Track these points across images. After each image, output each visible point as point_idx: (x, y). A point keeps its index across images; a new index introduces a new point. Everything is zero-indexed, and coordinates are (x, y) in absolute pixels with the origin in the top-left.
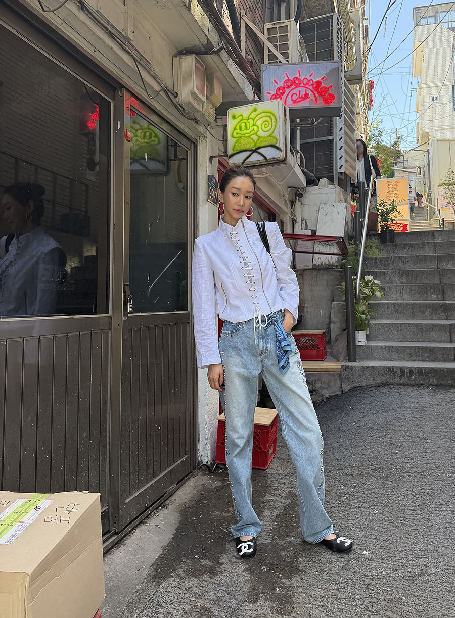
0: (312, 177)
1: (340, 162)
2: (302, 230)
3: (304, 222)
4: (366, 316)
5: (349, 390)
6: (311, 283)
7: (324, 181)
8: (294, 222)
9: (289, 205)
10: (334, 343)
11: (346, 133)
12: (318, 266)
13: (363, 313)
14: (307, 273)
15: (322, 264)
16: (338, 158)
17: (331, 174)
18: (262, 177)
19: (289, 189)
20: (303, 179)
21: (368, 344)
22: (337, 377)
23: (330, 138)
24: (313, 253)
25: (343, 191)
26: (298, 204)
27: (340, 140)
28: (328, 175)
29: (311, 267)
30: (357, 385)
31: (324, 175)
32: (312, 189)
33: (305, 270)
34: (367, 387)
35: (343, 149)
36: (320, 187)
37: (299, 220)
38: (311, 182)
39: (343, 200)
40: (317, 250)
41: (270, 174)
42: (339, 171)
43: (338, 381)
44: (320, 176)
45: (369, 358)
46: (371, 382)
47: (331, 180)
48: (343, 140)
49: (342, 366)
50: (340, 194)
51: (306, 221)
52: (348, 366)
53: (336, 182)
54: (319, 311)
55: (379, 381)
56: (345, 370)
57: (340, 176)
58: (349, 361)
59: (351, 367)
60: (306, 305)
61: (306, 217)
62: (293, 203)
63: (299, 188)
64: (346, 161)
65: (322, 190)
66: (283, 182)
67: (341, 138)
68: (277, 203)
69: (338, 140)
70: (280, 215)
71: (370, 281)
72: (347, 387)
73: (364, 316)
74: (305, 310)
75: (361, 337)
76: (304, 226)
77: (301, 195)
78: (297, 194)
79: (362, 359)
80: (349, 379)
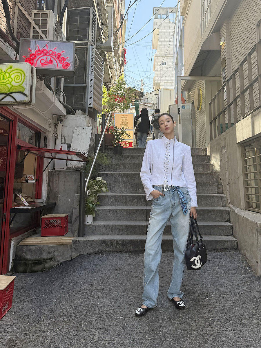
0: (70, 108)
1: (90, 101)
2: (62, 143)
3: (64, 138)
4: (93, 205)
5: (76, 257)
6: (64, 180)
7: (79, 112)
8: (56, 138)
9: (53, 127)
10: (74, 223)
11: (94, 83)
12: (70, 168)
13: (92, 203)
14: (61, 173)
15: (73, 167)
16: (89, 98)
17: (84, 108)
18: (26, 108)
19: (54, 116)
20: (63, 111)
21: (94, 224)
22: (69, 248)
23: (84, 85)
24: (67, 160)
25: (91, 120)
26: (60, 126)
27: (90, 87)
28: (82, 108)
29: (65, 169)
30: (81, 253)
31: (78, 108)
32: (70, 117)
33: (60, 171)
34: (89, 254)
35: (92, 92)
36: (76, 116)
37: (59, 136)
38: (69, 112)
39: (91, 125)
40: (69, 158)
41: (34, 107)
42: (89, 106)
43: (70, 251)
44: (77, 108)
45: (94, 233)
46: (91, 251)
47: (84, 111)
48: (92, 87)
49: (73, 241)
50: (89, 121)
51: (65, 138)
52: (77, 241)
53: (87, 113)
54: (68, 200)
55: (96, 250)
56: (74, 243)
57: (90, 109)
58: (78, 237)
59: (79, 241)
60: (59, 195)
61: (65, 134)
62: (56, 125)
63: (61, 116)
64: (94, 100)
65: (77, 118)
66: (46, 111)
67: (92, 85)
68: (41, 125)
69: (89, 87)
70: (45, 133)
71: (99, 181)
72: (75, 255)
73: (91, 205)
74: (59, 199)
75: (89, 220)
76: (63, 141)
77: (61, 121)
78: (59, 120)
79: (88, 235)
80: (76, 250)
